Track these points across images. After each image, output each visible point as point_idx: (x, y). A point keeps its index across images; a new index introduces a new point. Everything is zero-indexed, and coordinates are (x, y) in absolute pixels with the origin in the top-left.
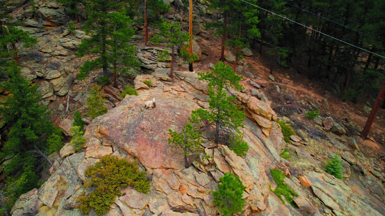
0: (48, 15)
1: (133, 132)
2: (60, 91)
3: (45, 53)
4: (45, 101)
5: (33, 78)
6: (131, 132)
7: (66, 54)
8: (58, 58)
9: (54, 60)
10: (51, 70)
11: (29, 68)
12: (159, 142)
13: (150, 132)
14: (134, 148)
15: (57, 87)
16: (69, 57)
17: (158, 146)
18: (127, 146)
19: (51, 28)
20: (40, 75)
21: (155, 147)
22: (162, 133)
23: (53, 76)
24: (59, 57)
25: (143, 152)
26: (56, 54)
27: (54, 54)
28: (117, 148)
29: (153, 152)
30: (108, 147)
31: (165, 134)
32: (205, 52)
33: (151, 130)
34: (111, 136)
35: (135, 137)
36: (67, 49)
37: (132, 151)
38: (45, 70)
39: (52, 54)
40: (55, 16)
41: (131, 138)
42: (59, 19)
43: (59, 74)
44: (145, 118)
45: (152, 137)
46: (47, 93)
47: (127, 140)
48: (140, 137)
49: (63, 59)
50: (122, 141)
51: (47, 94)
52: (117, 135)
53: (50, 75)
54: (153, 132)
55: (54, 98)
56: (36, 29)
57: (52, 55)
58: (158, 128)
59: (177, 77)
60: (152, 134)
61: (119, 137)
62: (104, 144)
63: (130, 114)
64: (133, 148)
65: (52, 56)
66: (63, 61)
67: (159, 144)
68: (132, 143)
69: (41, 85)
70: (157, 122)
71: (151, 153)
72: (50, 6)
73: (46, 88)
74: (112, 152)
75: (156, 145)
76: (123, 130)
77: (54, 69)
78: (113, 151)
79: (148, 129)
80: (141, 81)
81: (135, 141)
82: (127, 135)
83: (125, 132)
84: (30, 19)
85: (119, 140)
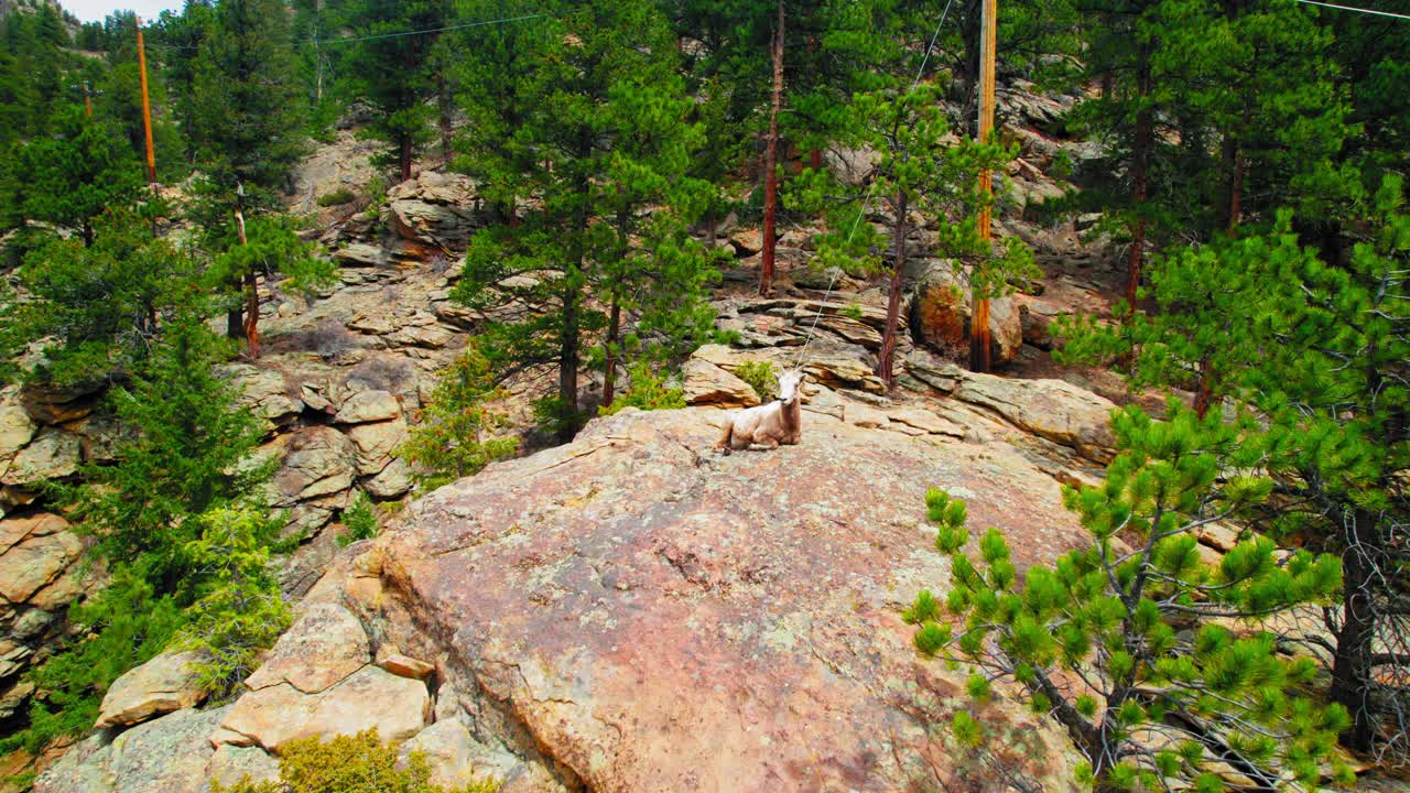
0: (414, 219)
1: (609, 584)
2: (380, 477)
3: (366, 332)
4: (309, 510)
5: (283, 411)
6: (594, 576)
7: (443, 341)
8: (407, 354)
9: (393, 358)
10: (363, 389)
11: (286, 374)
12: (807, 670)
13: (738, 589)
14: (594, 702)
15: (372, 456)
16: (450, 353)
17: (802, 703)
18: (533, 683)
19: (417, 263)
20: (317, 402)
21: (773, 710)
22: (837, 601)
23: (365, 412)
24: (411, 350)
25: (653, 748)
26: (404, 339)
27: (398, 339)
28: (466, 699)
29: (750, 751)
30: (404, 681)
31: (862, 608)
32: (1036, 333)
33: (747, 576)
34: (444, 596)
35: (612, 615)
36: (450, 323)
37: (569, 730)
38: (342, 388)
39: (389, 337)
40: (440, 222)
41: (584, 620)
42: (450, 232)
43: (394, 407)
44: (716, 496)
45: (748, 629)
46: (326, 477)
47: (549, 635)
48: (648, 619)
49: (427, 358)
50: (511, 634)
51: (324, 482)
52: (483, 591)
53: (355, 406)
54: (759, 591)
55: (350, 502)
56: (367, 270)
57: (387, 340)
58: (803, 563)
59: (913, 382)
60: (757, 602)
61: (494, 606)
62: (390, 654)
63: (615, 474)
64: (582, 703)
65: (390, 344)
66: (425, 363)
67: (810, 683)
68: (582, 660)
69: (309, 442)
70: (802, 525)
71: (725, 760)
72: (432, 197)
73: (327, 457)
74: (418, 720)
75: (780, 688)
76: (538, 562)
77: (378, 387)
78: (430, 718)
79: (724, 565)
80: (719, 366)
81: (606, 644)
82: (557, 594)
83: (547, 574)
84: (362, 241)
85: (485, 630)
